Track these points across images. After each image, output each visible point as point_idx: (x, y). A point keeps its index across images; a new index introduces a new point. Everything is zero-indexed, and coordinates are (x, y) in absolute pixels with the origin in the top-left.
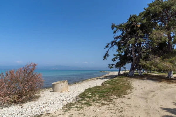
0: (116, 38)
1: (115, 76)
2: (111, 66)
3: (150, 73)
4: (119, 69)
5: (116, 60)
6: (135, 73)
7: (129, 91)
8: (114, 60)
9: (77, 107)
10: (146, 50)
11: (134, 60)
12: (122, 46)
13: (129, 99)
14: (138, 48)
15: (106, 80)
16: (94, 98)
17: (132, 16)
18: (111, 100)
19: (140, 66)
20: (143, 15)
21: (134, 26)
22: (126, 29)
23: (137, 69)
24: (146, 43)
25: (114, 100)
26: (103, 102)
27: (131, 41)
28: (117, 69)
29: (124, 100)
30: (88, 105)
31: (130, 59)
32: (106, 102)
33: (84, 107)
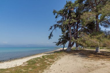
3: (86, 48)
17: (68, 2)
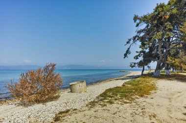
0: (140, 32)
1: (138, 77)
2: (133, 64)
4: (142, 68)
5: (139, 57)
6: (162, 72)
7: (153, 91)
8: (136, 58)
9: (101, 105)
10: (176, 45)
11: (161, 58)
12: (147, 41)
13: (152, 98)
14: (166, 43)
15: (128, 80)
16: (116, 97)
17: (159, 4)
18: (133, 99)
19: (168, 64)
20: (173, 3)
21: (161, 17)
22: (152, 21)
23: (164, 68)
24: (176, 37)
25: (136, 99)
26: (125, 101)
27: (157, 36)
28: (140, 68)
29: (146, 100)
30: (111, 103)
31: (156, 57)
32: (128, 101)
33: (108, 105)
